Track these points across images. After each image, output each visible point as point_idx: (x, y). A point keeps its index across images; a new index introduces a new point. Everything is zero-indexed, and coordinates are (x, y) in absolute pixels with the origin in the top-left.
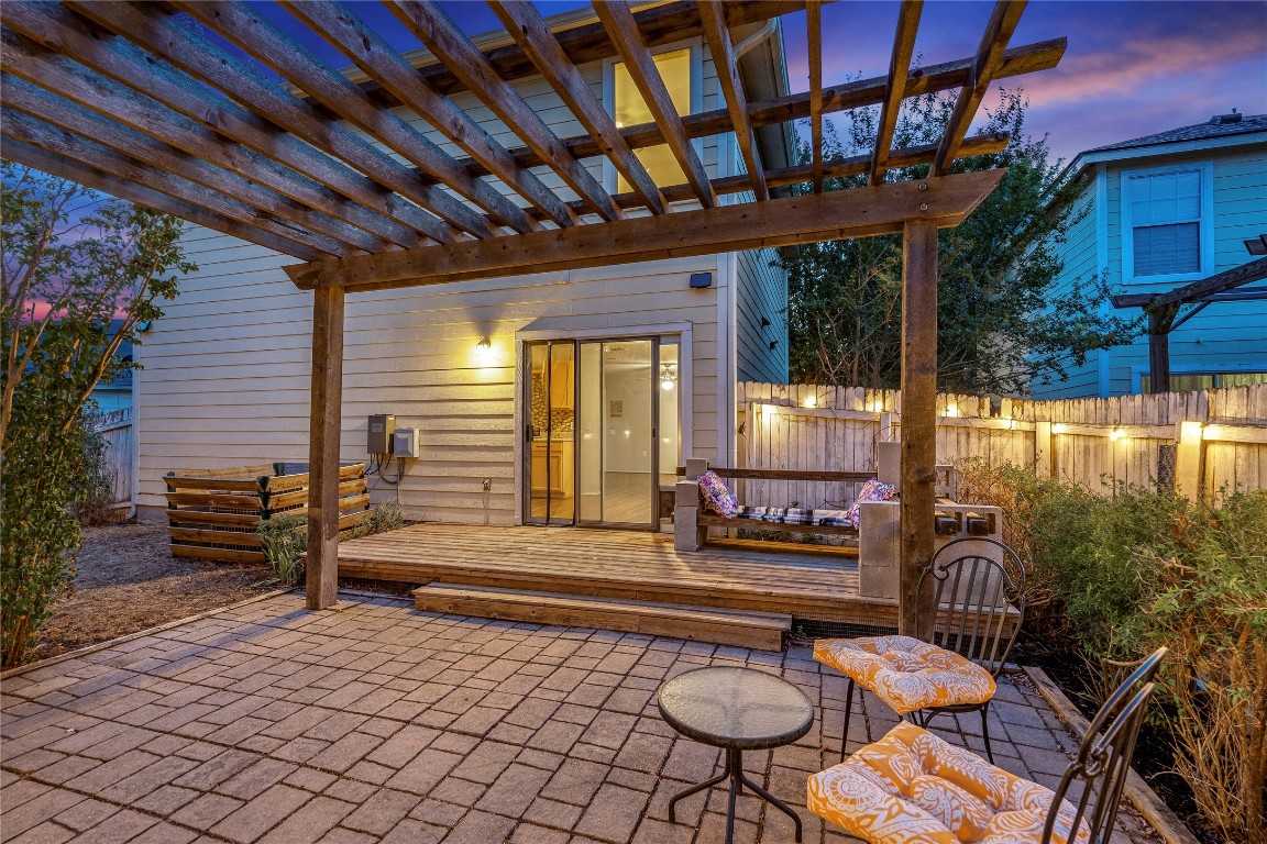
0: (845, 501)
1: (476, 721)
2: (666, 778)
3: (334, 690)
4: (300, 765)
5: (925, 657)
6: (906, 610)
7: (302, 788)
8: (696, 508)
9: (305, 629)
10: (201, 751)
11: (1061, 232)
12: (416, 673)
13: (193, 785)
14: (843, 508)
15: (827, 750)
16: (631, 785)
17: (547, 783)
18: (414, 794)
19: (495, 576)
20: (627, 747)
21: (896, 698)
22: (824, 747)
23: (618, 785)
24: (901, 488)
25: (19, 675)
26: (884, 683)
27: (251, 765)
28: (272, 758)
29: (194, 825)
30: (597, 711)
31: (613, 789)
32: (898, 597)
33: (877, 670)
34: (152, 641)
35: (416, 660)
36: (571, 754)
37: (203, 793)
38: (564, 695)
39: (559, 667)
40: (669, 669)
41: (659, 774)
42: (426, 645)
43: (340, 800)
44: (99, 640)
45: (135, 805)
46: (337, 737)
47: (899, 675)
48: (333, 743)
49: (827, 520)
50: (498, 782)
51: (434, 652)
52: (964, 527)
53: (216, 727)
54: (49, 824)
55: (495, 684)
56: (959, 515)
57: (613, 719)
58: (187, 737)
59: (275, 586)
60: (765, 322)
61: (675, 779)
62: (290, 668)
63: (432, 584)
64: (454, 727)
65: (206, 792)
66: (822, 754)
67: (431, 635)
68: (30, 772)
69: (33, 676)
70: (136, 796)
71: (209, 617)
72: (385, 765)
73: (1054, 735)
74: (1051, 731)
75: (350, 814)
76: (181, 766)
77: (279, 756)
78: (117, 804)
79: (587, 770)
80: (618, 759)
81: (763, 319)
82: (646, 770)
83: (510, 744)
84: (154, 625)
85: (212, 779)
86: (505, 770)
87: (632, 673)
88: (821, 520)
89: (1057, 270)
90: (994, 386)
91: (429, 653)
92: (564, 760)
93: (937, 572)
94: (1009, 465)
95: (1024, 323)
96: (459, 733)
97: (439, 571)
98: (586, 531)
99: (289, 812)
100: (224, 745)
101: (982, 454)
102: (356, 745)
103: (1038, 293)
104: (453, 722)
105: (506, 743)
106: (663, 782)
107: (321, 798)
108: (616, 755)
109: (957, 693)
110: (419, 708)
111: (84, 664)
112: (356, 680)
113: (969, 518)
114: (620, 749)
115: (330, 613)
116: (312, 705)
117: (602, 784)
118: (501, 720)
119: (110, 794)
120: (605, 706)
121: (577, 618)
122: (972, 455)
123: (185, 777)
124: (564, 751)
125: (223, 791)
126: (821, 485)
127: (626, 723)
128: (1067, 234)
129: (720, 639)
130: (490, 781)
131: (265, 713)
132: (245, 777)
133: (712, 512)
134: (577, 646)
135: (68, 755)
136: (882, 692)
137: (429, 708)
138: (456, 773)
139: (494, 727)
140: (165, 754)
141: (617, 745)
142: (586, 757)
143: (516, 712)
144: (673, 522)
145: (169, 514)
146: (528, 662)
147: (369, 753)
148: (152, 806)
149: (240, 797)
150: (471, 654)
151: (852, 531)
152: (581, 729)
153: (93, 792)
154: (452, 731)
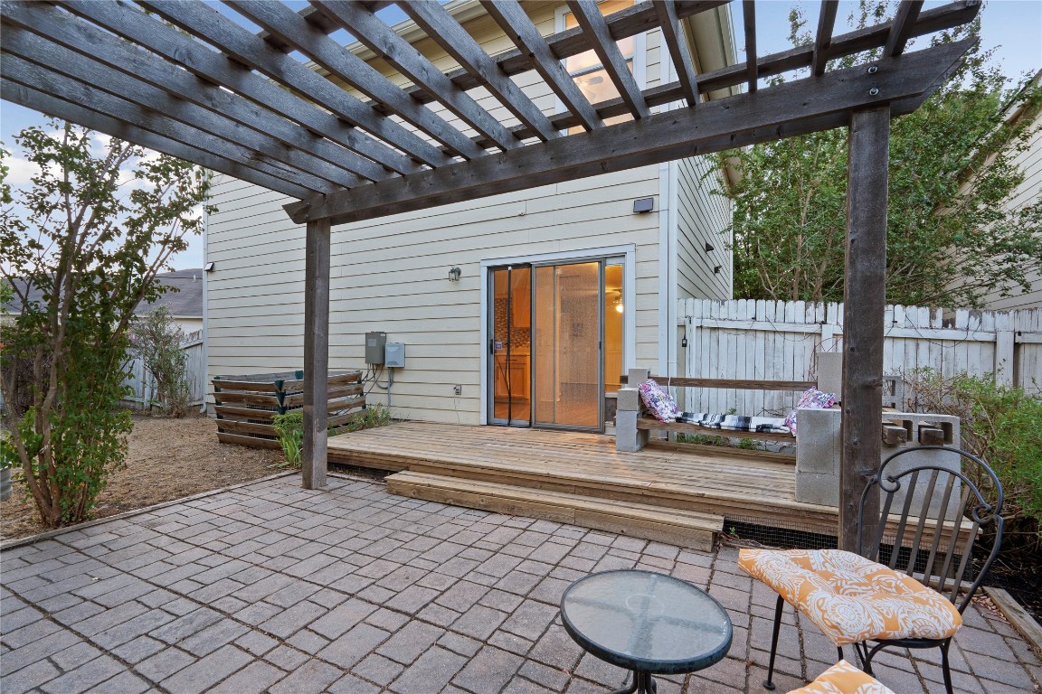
0: (783, 409)
1: (409, 600)
2: (578, 677)
3: (301, 560)
4: (253, 628)
5: (869, 577)
6: (847, 520)
7: (247, 651)
8: (636, 413)
9: (296, 505)
10: (182, 606)
11: (1022, 139)
12: (371, 551)
13: (163, 638)
14: (781, 416)
15: (753, 664)
16: (540, 681)
17: (461, 669)
18: (339, 668)
19: (453, 467)
20: (544, 640)
21: (834, 627)
22: (751, 659)
23: (529, 679)
24: (843, 397)
25: (79, 530)
26: (819, 608)
27: (213, 624)
28: (233, 619)
29: (150, 677)
30: (522, 599)
31: (523, 683)
32: (838, 505)
33: (811, 591)
34: (181, 508)
35: (376, 538)
36: (489, 642)
37: (168, 646)
38: (494, 581)
39: (496, 553)
40: (598, 562)
41: (572, 672)
42: (387, 525)
43: (275, 665)
44: (144, 505)
45: (113, 652)
46: (291, 603)
47: (838, 598)
48: (285, 609)
49: (764, 426)
50: (416, 663)
51: (391, 531)
52: (915, 435)
53: (201, 586)
54: (46, 661)
55: (436, 565)
56: (907, 424)
57: (536, 608)
58: (176, 593)
59: (285, 468)
60: (709, 248)
61: (587, 680)
62: (274, 537)
63: (402, 472)
64: (389, 604)
65: (170, 646)
66: (747, 667)
67: (394, 516)
68: (52, 613)
69: (88, 531)
70: (117, 643)
71: (229, 491)
72: (322, 635)
73: (1029, 673)
74: (1023, 664)
75: (279, 681)
76: (159, 619)
77: (239, 618)
78: (101, 649)
79: (501, 659)
80: (533, 652)
81: (707, 245)
82: (559, 666)
83: (435, 625)
84: (187, 495)
85: (179, 634)
86: (425, 652)
87: (562, 563)
88: (758, 427)
89: (1018, 181)
90: (945, 300)
91: (388, 532)
92: (482, 648)
93: (885, 483)
94: (965, 375)
95: (982, 234)
96: (393, 610)
97: (409, 461)
98: (539, 432)
99: (230, 672)
100: (200, 603)
101: (932, 365)
102: (304, 613)
103: (994, 206)
104: (390, 598)
105: (431, 624)
106: (574, 682)
107: (260, 663)
108: (532, 648)
109: (911, 625)
110: (365, 582)
111: (127, 524)
112: (321, 553)
113: (920, 427)
114: (538, 640)
115: (319, 492)
116: (280, 572)
117: (513, 677)
118: (433, 601)
119: (99, 640)
120: (531, 595)
121: (520, 508)
122: (922, 366)
123: (160, 630)
124: (483, 638)
125: (184, 646)
126: (759, 392)
127: (548, 614)
128: (1031, 141)
129: (650, 535)
130: (409, 662)
131: (241, 577)
132: (205, 635)
133: (651, 417)
134: (516, 534)
135: (85, 600)
136: (816, 615)
137: (374, 583)
138: (381, 650)
139: (425, 606)
140: (153, 606)
141: (535, 636)
142: (504, 646)
143: (446, 594)
144: (615, 425)
145: (216, 409)
146: (470, 546)
147: (311, 623)
148: (125, 654)
149: (195, 653)
150: (423, 535)
151: (790, 436)
152: (503, 616)
153: (88, 636)
154: (387, 608)
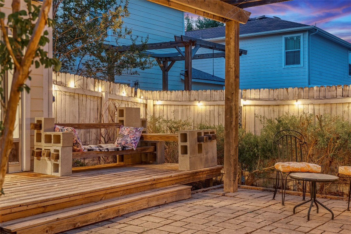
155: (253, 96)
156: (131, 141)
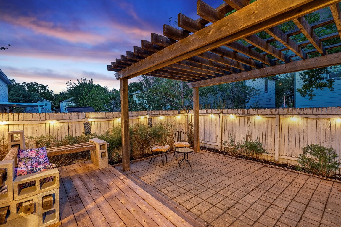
155: (93, 116)
156: (45, 160)
